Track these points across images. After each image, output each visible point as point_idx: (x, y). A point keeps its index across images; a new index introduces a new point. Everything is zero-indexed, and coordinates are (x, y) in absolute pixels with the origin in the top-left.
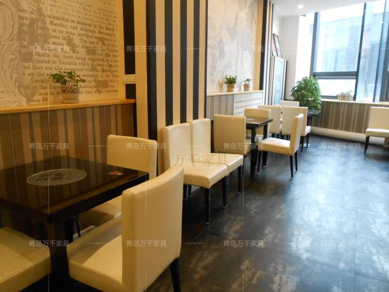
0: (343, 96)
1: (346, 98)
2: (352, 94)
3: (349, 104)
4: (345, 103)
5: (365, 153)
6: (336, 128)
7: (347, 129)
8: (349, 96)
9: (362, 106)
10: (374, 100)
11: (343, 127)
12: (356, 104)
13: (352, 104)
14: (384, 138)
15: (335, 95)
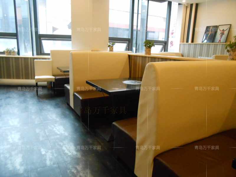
0: (9, 52)
1: (12, 54)
2: (16, 50)
3: (15, 58)
4: (12, 58)
5: (37, 95)
6: (9, 77)
7: (18, 77)
8: (14, 52)
9: (26, 59)
10: (33, 55)
11: (15, 76)
12: (21, 58)
13: (18, 58)
14: (46, 82)
15: (2, 51)
